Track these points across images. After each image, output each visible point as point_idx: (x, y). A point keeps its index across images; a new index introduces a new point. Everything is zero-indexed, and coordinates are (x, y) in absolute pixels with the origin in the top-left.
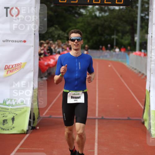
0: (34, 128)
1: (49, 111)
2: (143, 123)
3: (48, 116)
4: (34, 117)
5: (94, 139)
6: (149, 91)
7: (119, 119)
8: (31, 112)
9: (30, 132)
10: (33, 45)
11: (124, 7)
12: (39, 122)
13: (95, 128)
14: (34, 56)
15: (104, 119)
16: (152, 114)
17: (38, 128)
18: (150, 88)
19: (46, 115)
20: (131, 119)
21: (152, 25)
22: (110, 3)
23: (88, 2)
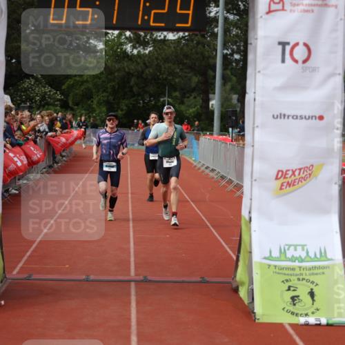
1: (24, 264)
2: (236, 290)
3: (25, 276)
5: (129, 327)
6: (247, 218)
7: (183, 282)
11: (187, 34)
12: (4, 289)
13: (129, 303)
15: (150, 281)
16: (256, 270)
17: (3, 302)
18: (250, 212)
19: (18, 273)
20: (208, 282)
21: (255, 74)
22: (163, 25)
23: (114, 22)
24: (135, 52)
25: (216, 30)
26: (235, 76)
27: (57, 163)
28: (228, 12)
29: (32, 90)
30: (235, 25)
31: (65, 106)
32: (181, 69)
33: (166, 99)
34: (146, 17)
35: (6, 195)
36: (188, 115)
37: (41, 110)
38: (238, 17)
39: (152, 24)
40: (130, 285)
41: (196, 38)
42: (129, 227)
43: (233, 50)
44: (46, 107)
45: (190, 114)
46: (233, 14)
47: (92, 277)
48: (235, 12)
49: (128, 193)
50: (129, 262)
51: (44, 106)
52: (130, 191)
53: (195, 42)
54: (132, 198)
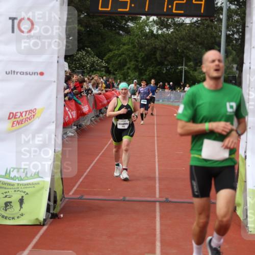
0: (54, 216)
1: (78, 187)
3: (78, 196)
4: (55, 197)
5: (155, 235)
6: (243, 156)
8: (50, 189)
9: (49, 223)
10: (56, 80)
11: (199, 19)
12: (62, 206)
13: (155, 218)
14: (57, 97)
15: (170, 202)
17: (62, 216)
18: (245, 152)
19: (73, 194)
20: (213, 203)
21: (251, 49)
22: (182, 12)
23: (146, 10)
24: (160, 32)
25: (221, 16)
26: (235, 50)
27: (102, 113)
28: (231, 3)
29: (84, 60)
30: (236, 12)
31: (108, 72)
32: (194, 45)
33: (184, 67)
34: (170, 6)
35: (65, 136)
36: (199, 79)
37: (90, 74)
38: (238, 7)
39: (174, 11)
40: (155, 204)
41: (207, 22)
42: (155, 162)
43: (233, 31)
44: (95, 72)
45: (201, 79)
46: (234, 4)
47: (127, 198)
48: (236, 3)
49: (154, 137)
50: (155, 187)
51: (93, 72)
52: (156, 135)
53: (205, 25)
54: (157, 140)
